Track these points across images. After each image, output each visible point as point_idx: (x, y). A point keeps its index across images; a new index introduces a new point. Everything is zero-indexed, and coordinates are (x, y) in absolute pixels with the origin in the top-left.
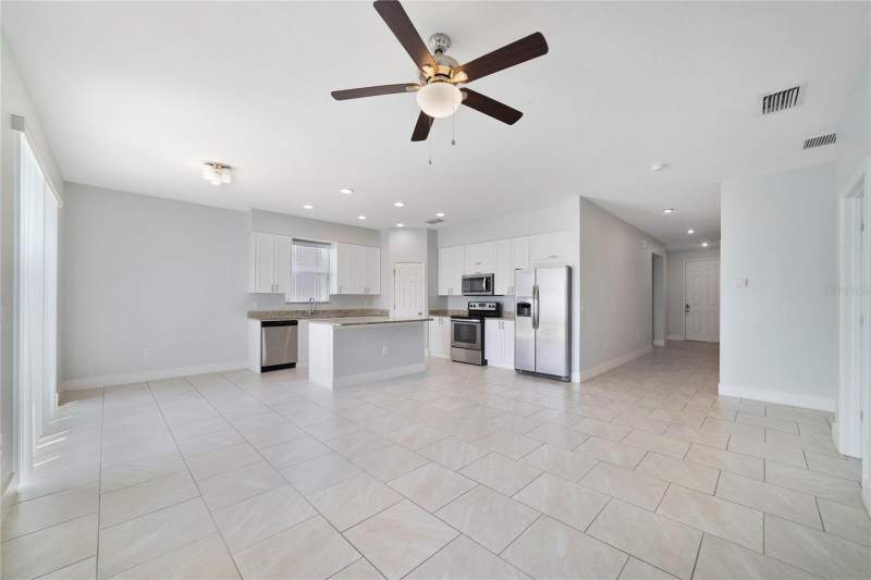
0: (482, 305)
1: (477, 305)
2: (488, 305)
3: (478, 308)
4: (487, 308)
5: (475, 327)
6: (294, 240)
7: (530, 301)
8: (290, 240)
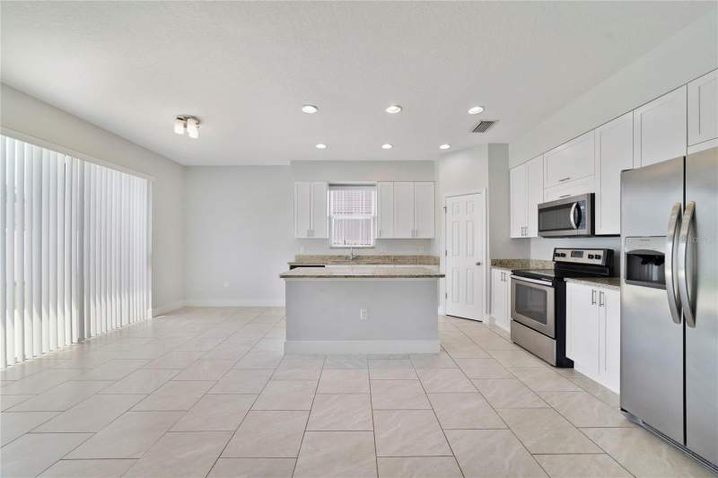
0: (577, 253)
1: (568, 253)
2: (586, 253)
3: (569, 259)
4: (585, 260)
5: (545, 292)
6: (331, 185)
7: (666, 249)
8: (325, 185)
